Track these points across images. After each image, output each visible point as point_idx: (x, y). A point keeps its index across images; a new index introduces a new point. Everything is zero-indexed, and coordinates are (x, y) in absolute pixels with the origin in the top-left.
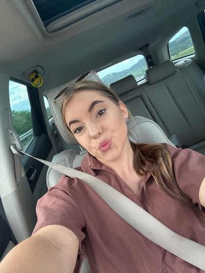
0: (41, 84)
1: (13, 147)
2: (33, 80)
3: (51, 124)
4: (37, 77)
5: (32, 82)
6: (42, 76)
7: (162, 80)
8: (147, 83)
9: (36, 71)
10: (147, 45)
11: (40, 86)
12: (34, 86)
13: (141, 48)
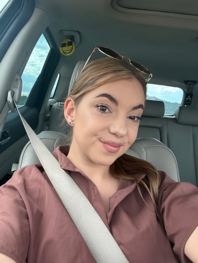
0: (70, 54)
1: (11, 93)
2: (64, 45)
3: (48, 105)
4: (70, 44)
5: (62, 47)
6: (75, 47)
7: (192, 125)
8: (175, 120)
9: (72, 38)
10: (195, 82)
11: (67, 55)
12: (62, 52)
13: (187, 81)
